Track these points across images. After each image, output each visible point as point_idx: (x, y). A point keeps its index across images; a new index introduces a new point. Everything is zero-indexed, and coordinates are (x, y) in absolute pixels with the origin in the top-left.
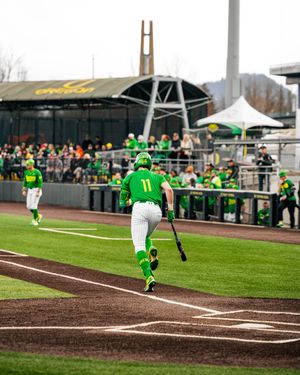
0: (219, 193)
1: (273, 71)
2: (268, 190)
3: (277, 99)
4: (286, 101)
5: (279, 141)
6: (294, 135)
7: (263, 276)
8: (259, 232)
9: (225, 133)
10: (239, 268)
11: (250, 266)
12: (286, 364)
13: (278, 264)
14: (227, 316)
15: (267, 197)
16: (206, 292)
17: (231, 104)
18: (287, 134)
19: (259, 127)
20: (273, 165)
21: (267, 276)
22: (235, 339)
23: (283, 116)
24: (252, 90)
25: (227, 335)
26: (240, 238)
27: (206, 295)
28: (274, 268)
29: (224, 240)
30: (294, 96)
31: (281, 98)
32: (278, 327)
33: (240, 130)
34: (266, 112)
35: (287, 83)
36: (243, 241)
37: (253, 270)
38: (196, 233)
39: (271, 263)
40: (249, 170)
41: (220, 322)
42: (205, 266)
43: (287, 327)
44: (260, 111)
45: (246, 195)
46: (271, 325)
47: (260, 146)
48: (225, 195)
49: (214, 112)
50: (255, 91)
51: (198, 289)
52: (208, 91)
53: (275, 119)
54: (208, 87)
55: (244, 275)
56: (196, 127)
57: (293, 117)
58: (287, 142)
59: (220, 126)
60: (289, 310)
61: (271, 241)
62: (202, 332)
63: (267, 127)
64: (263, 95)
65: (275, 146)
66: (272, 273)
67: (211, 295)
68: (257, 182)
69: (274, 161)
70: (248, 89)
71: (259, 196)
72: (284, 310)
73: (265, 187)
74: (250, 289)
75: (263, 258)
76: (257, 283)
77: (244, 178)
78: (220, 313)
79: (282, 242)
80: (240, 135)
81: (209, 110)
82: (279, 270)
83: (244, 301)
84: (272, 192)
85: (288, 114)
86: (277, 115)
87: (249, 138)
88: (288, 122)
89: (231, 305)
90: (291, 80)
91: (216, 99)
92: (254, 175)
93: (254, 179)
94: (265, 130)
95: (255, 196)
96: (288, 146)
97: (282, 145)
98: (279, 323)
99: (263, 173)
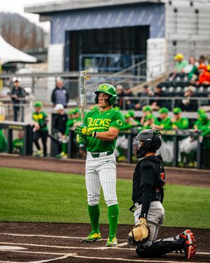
1: (27, 10)
2: (23, 121)
3: (30, 36)
4: (39, 39)
5: (32, 75)
6: (46, 69)
7: (18, 201)
8: (15, 161)
11: (6, 192)
13: (31, 190)
15: (21, 128)
18: (40, 68)
19: (13, 62)
20: (27, 98)
21: (21, 201)
23: (36, 51)
24: (7, 27)
28: (28, 194)
30: (46, 34)
31: (35, 34)
32: (31, 248)
34: (21, 48)
35: (40, 21)
37: (8, 196)
39: (25, 189)
40: (5, 102)
43: (40, 249)
44: (14, 46)
45: (2, 126)
46: (25, 247)
47: (14, 79)
50: (10, 28)
53: (30, 54)
57: (45, 52)
58: (40, 75)
60: (42, 233)
61: (25, 168)
63: (21, 62)
64: (18, 32)
65: (29, 80)
66: (26, 198)
68: (12, 113)
69: (28, 94)
71: (13, 127)
72: (37, 233)
73: (19, 118)
76: (12, 208)
79: (35, 169)
82: (32, 195)
84: (26, 123)
85: (40, 50)
86: (31, 51)
87: (5, 72)
88: (41, 57)
90: (43, 18)
92: (9, 107)
93: (9, 111)
94: (19, 66)
95: (10, 127)
96: (41, 79)
97: (36, 79)
98: (32, 245)
99: (17, 105)
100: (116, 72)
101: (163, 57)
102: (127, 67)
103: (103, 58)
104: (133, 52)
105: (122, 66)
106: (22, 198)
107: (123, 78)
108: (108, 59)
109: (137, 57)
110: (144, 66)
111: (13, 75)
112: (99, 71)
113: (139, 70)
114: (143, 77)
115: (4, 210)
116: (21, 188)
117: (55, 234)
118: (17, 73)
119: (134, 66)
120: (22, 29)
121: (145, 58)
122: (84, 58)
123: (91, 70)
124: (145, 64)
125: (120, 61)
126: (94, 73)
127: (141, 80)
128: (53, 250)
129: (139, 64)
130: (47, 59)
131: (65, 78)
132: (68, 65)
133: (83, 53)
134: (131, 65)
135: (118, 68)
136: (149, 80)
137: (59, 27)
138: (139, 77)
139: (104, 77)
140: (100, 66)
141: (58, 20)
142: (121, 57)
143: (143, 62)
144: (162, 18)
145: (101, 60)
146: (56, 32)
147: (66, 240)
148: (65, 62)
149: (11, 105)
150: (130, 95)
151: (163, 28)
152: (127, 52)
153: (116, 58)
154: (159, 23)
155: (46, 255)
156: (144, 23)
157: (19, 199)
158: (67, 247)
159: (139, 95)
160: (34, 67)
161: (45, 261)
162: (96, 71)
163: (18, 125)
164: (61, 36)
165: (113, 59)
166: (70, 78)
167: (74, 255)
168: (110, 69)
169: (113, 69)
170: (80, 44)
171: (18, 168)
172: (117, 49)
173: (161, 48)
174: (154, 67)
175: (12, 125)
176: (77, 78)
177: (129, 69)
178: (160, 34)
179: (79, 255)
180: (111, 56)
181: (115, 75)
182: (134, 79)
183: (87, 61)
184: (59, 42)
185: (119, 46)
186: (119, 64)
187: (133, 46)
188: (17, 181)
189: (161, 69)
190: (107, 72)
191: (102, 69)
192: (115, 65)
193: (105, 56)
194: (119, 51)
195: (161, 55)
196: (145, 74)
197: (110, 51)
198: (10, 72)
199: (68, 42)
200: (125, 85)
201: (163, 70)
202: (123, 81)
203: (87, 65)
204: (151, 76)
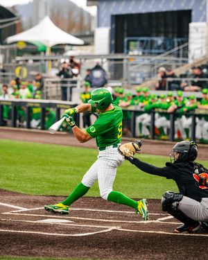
0: (26, 103)
2: (70, 100)
3: (78, 20)
4: (86, 22)
5: (80, 57)
6: (93, 51)
8: (62, 138)
9: (32, 49)
10: (43, 170)
11: (54, 168)
12: (84, 254)
13: (78, 166)
14: (32, 212)
15: (68, 107)
16: (14, 191)
17: (37, 23)
18: (87, 51)
19: (62, 45)
21: (68, 176)
22: (39, 233)
23: (83, 34)
24: (56, 12)
25: (32, 229)
26: (45, 143)
27: (14, 193)
28: (74, 170)
29: (30, 144)
30: (93, 18)
31: (82, 19)
32: (78, 221)
33: (45, 47)
34: (69, 31)
35: (87, 5)
36: (47, 146)
37: (56, 171)
38: (5, 138)
39: (72, 165)
40: (53, 83)
41: (26, 218)
42: (13, 168)
43: (85, 222)
44: (63, 30)
45: (50, 105)
46: (72, 220)
47: (62, 61)
48: (32, 105)
49: (22, 31)
50: (58, 12)
51: (7, 188)
52: (16, 12)
53: (77, 37)
54: (17, 9)
55: (48, 176)
56: (6, 44)
57: (92, 35)
58: (86, 57)
59: (27, 43)
60: (88, 207)
61: (72, 146)
62: (10, 226)
63: (69, 45)
64: (66, 16)
66: (73, 174)
67: (18, 194)
68: (60, 93)
70: (52, 11)
71: (61, 106)
72: (83, 206)
74: (53, 188)
75: (65, 161)
76: (60, 183)
77: (49, 90)
78: (26, 210)
80: (45, 52)
81: (18, 29)
82: (79, 171)
83: (48, 199)
84: (73, 102)
85: (87, 33)
86: (78, 34)
87: (53, 54)
88: (88, 40)
89: (36, 203)
90: (91, 3)
91: (24, 19)
92: (57, 87)
93: (57, 91)
94: (67, 48)
95: (58, 106)
96: (87, 61)
97: (83, 61)
98: (78, 218)
99: (65, 85)
100: (159, 54)
101: (204, 41)
102: (170, 50)
103: (147, 41)
104: (175, 35)
105: (165, 48)
106: (69, 174)
107: (166, 60)
108: (152, 42)
109: (180, 40)
110: (186, 49)
111: (61, 57)
112: (144, 53)
113: (181, 52)
114: (185, 59)
115: (51, 185)
116: (68, 164)
117: (100, 208)
118: (65, 54)
119: (176, 49)
120: (70, 14)
121: (188, 41)
122: (129, 41)
123: (136, 52)
124: (187, 46)
125: (163, 44)
126: (138, 55)
127: (183, 62)
128: (98, 223)
129: (181, 47)
130: (93, 41)
131: (111, 60)
132: (113, 47)
133: (128, 36)
134: (173, 47)
135: (161, 51)
136: (191, 62)
137: (105, 11)
138: (181, 59)
139: (148, 59)
140: (145, 49)
141: (104, 5)
142: (165, 40)
143: (185, 45)
144: (203, 3)
145: (145, 43)
146: (102, 15)
147: (111, 214)
148: (111, 45)
149: (59, 85)
150: (173, 76)
151: (204, 13)
152: (170, 36)
153: (159, 41)
154: (201, 8)
155: (91, 228)
156: (186, 8)
157: (66, 174)
158: (111, 221)
159: (182, 76)
160: (81, 49)
161: (90, 234)
162: (141, 53)
163: (66, 105)
164: (107, 20)
165: (157, 42)
166: (116, 60)
167: (118, 228)
168: (153, 51)
169: (157, 51)
170: (126, 28)
171: (65, 145)
172: (161, 32)
173: (202, 32)
174: (195, 49)
175: (60, 104)
176: (122, 60)
177: (172, 51)
178: (202, 18)
179: (122, 228)
180: (155, 39)
181: (159, 57)
182: (177, 61)
183: (132, 44)
184: (105, 26)
185: (162, 30)
186: (162, 47)
187: (176, 30)
188: (65, 157)
189: (202, 51)
190: (151, 54)
191: (146, 51)
192: (159, 47)
193: (149, 39)
194: (162, 34)
195: (202, 38)
196: (187, 57)
197: (154, 34)
198: (58, 54)
199: (114, 26)
200: (168, 67)
201: (204, 52)
202: (166, 63)
203: (131, 48)
204: (193, 58)
